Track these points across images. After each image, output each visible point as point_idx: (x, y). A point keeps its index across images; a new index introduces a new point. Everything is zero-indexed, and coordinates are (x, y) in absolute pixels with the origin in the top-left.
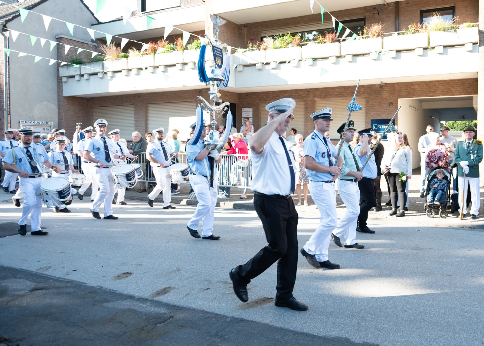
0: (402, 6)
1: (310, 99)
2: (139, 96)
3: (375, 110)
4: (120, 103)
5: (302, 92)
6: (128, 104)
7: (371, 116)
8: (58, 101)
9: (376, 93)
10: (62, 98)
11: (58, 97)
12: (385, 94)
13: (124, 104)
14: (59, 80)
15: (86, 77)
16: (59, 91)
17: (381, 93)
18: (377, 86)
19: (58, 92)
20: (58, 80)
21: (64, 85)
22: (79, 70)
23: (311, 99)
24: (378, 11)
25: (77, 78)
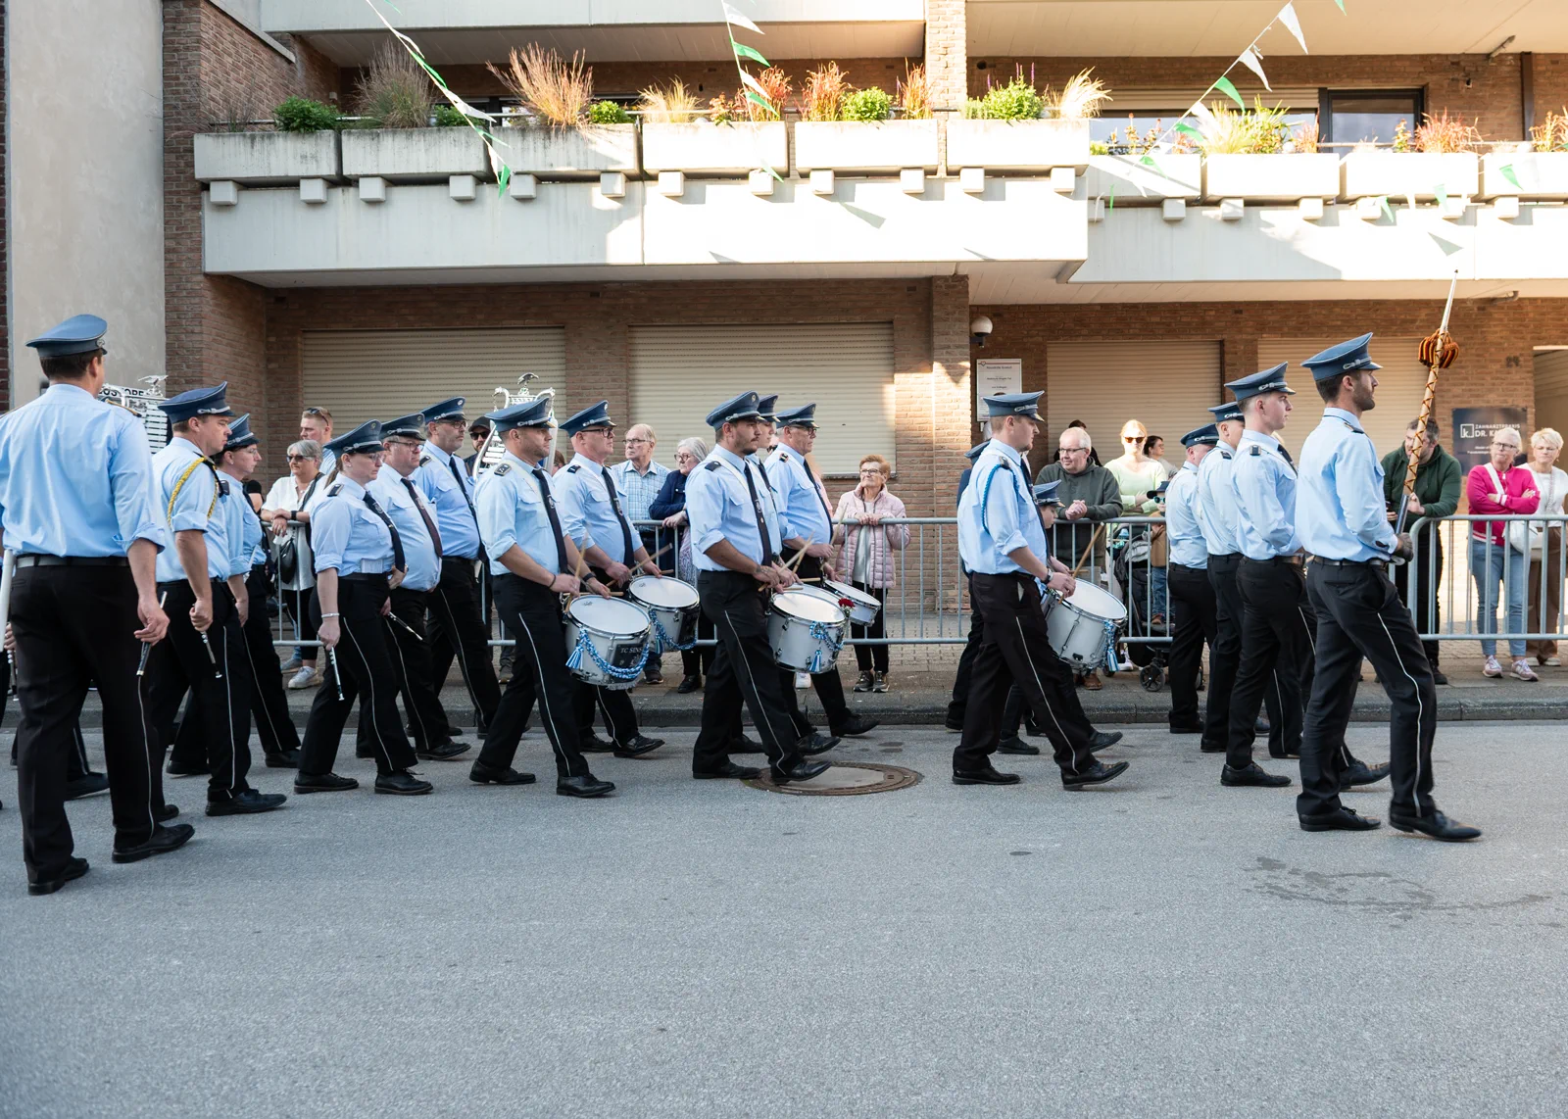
0: (1540, 68)
1: (1244, 336)
2: (595, 295)
3: (1467, 379)
4: (480, 317)
5: (1213, 313)
6: (529, 322)
7: (1454, 396)
8: (170, 295)
9: (1468, 327)
10: (201, 278)
11: (168, 275)
12: (1496, 332)
13: (506, 323)
14: (178, 193)
15: (372, 189)
16: (172, 244)
17: (1482, 326)
18: (1469, 304)
19: (168, 251)
20: (165, 193)
21: (209, 218)
22: (332, 155)
23: (1249, 337)
24: (1467, 75)
25: (313, 190)
